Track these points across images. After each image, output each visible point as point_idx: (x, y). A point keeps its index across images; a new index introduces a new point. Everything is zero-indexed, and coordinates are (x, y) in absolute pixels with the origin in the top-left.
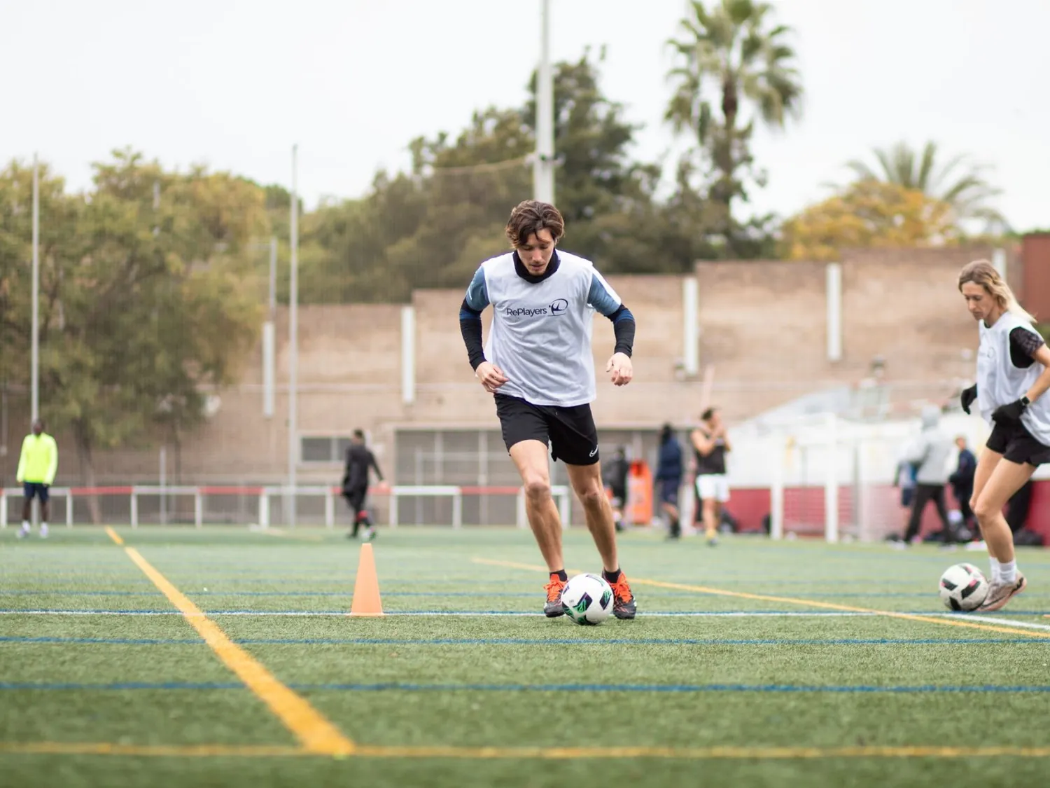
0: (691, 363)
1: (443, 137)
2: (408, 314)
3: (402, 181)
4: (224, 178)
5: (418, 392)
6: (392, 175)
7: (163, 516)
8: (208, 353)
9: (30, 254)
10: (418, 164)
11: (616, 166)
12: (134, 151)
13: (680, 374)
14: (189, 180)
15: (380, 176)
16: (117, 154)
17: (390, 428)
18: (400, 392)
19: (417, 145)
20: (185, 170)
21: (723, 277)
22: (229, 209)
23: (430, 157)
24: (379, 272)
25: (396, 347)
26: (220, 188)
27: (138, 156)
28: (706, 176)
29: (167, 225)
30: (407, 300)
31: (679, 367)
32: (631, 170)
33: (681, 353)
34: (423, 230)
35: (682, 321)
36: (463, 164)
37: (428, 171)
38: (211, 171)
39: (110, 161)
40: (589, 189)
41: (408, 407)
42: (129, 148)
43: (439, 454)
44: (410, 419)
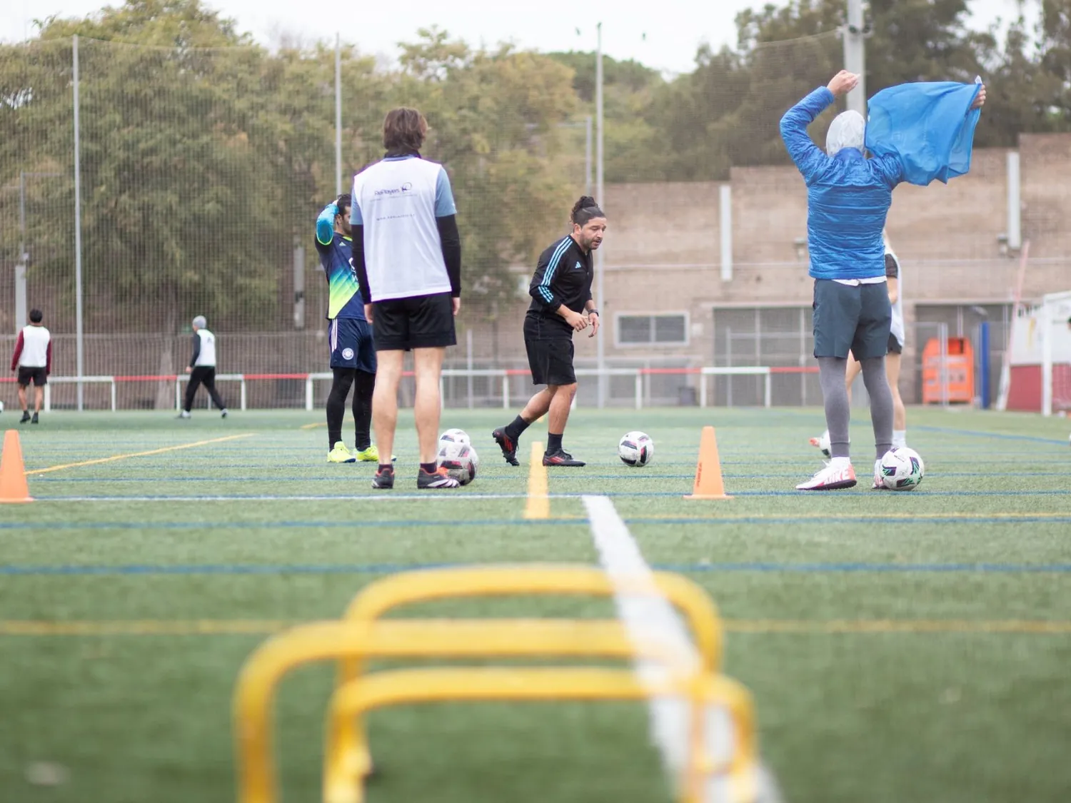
0: (1014, 238)
1: (769, 9)
2: (725, 191)
3: (726, 56)
4: (532, 56)
5: (735, 270)
6: (716, 50)
7: (471, 399)
8: (518, 235)
9: (334, 136)
10: (743, 37)
11: (952, 36)
12: (440, 30)
13: (1004, 249)
14: (495, 59)
15: (703, 51)
16: (424, 34)
17: (708, 306)
18: (718, 270)
19: (745, 18)
20: (492, 49)
21: (1045, 150)
22: (536, 87)
23: (754, 29)
24: (702, 148)
25: (715, 224)
26: (527, 66)
27: (443, 35)
28: (1038, 46)
29: (473, 104)
30: (725, 178)
31: (1004, 241)
32: (965, 41)
33: (1005, 229)
34: (746, 104)
35: (1005, 194)
36: (785, 37)
37: (752, 44)
38: (519, 49)
39: (416, 40)
40: (920, 60)
41: (726, 285)
42: (435, 27)
43: (757, 334)
44: (728, 298)
